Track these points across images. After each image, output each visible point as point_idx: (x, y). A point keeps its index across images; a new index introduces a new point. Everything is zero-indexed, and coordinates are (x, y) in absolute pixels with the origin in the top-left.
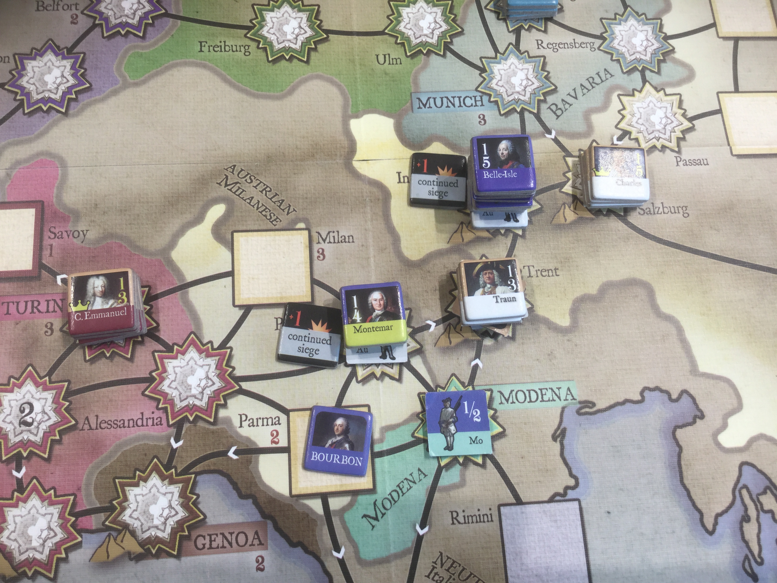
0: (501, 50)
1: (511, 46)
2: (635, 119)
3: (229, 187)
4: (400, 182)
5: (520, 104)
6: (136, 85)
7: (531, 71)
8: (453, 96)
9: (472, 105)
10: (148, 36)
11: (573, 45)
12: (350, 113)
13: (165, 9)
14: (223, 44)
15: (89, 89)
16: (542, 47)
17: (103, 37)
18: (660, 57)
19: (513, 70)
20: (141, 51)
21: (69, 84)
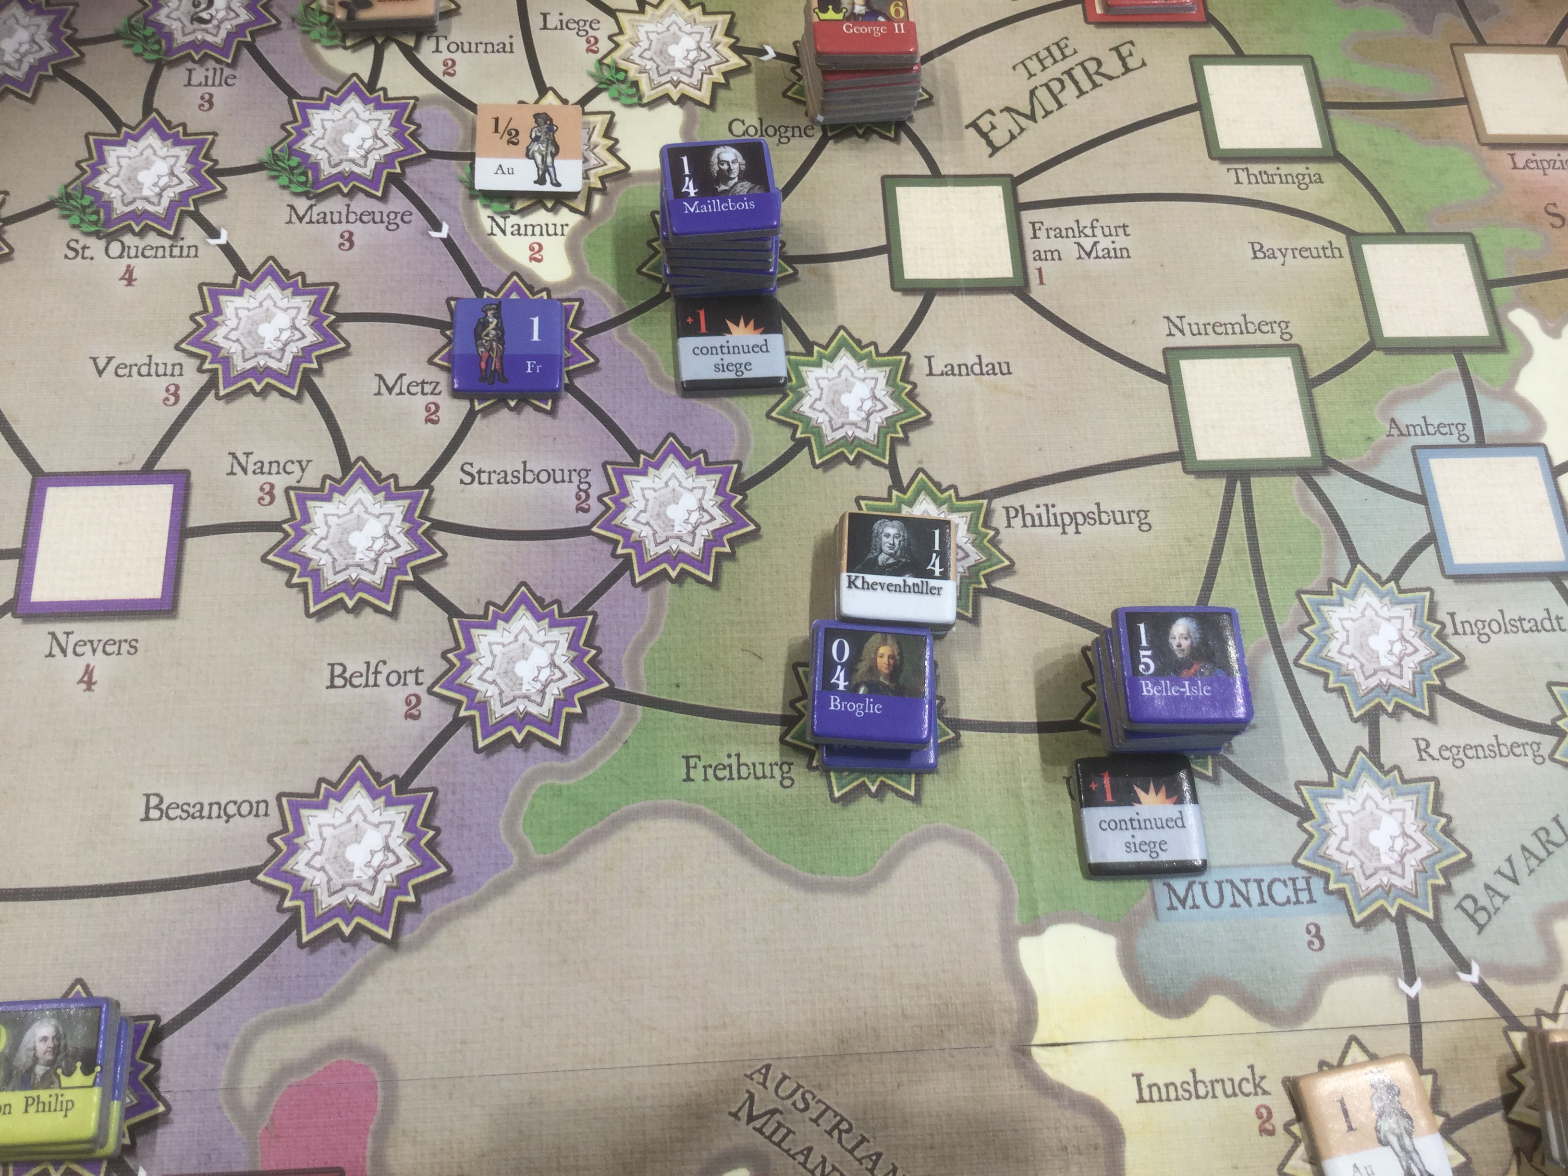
0: (1341, 763)
1: (1361, 755)
3: (758, 1124)
4: (1141, 1100)
5: (1395, 899)
6: (549, 865)
7: (1411, 814)
8: (1244, 878)
9: (1288, 901)
10: (573, 744)
11: (1496, 750)
12: (1017, 922)
13: (608, 680)
14: (733, 761)
15: (446, 879)
16: (1430, 756)
17: (477, 750)
19: (1372, 813)
20: (557, 782)
21: (401, 868)
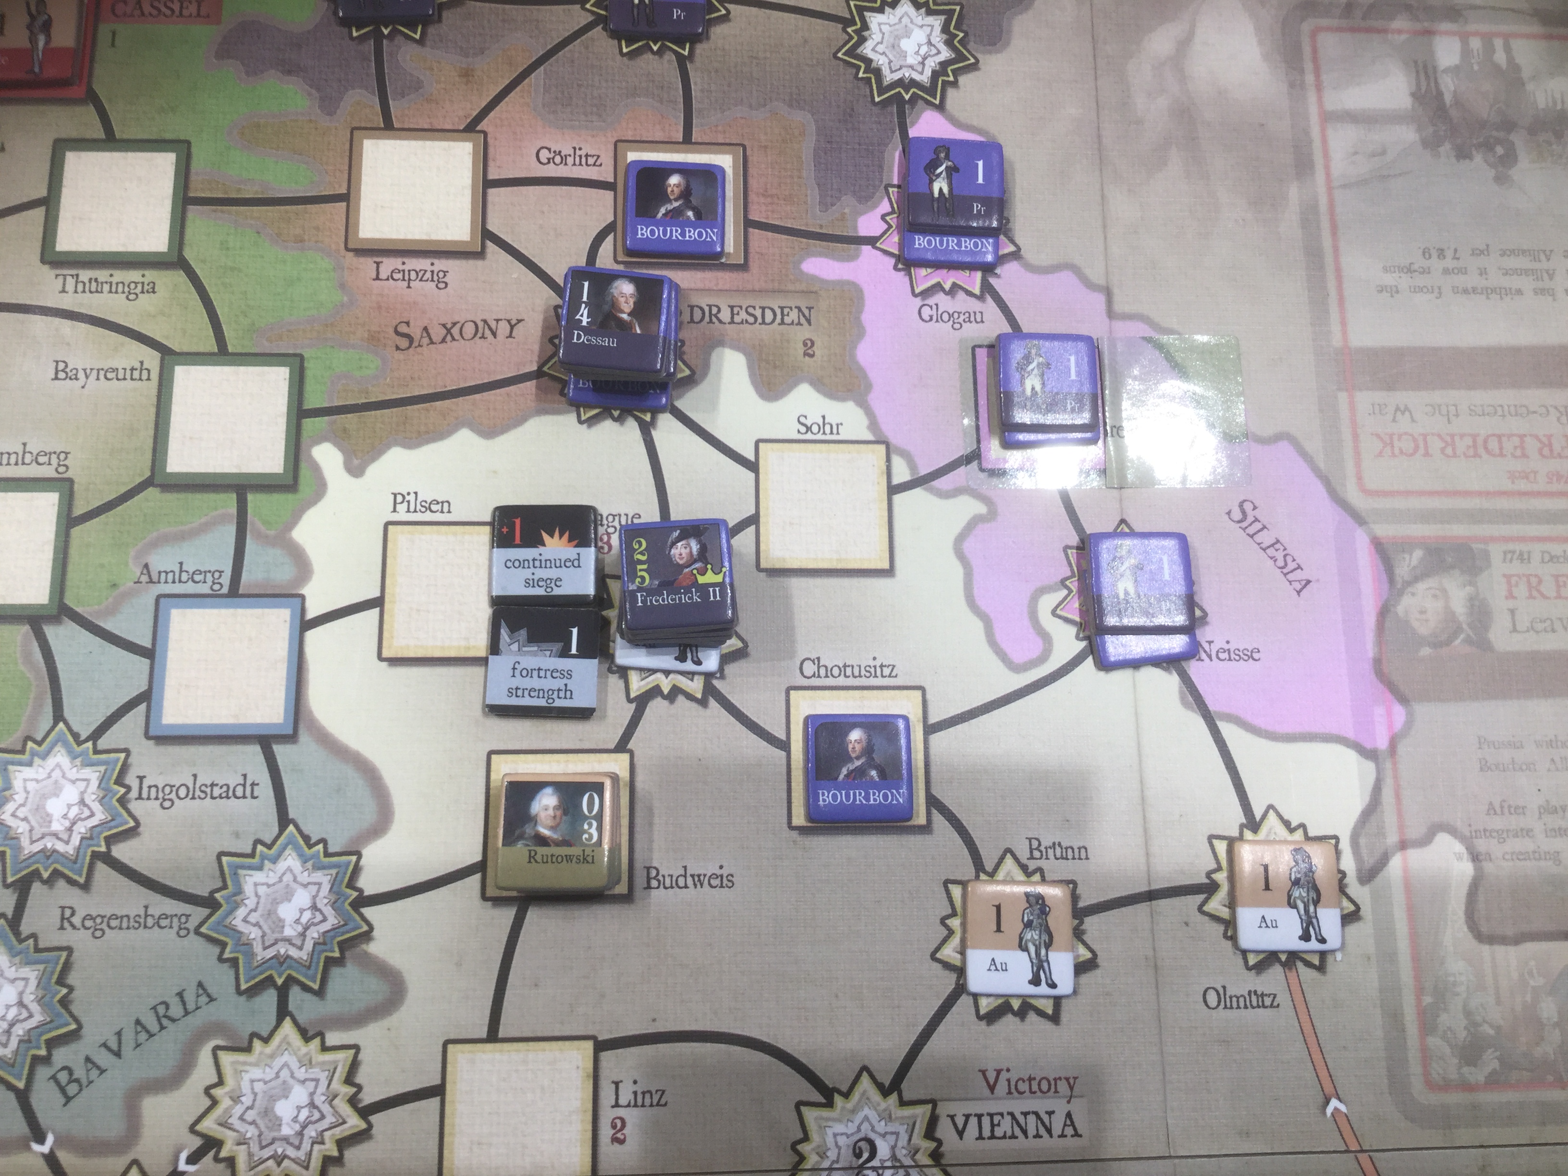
2: (238, 1110)
16: (71, 924)
18: (333, 951)
